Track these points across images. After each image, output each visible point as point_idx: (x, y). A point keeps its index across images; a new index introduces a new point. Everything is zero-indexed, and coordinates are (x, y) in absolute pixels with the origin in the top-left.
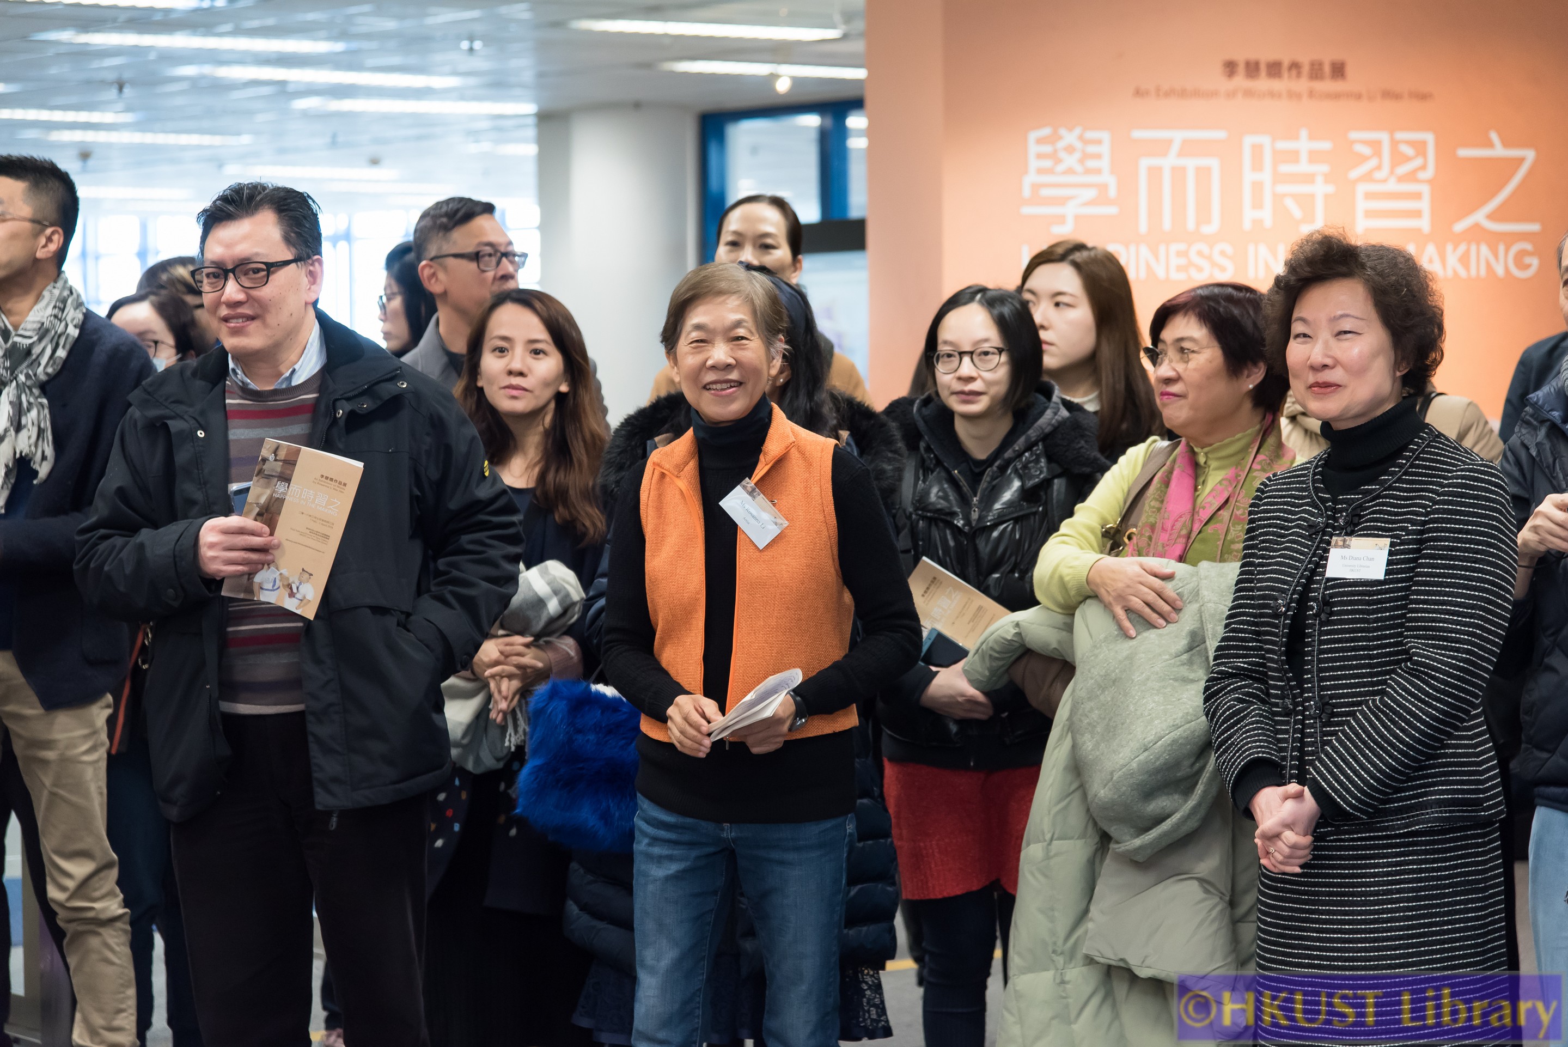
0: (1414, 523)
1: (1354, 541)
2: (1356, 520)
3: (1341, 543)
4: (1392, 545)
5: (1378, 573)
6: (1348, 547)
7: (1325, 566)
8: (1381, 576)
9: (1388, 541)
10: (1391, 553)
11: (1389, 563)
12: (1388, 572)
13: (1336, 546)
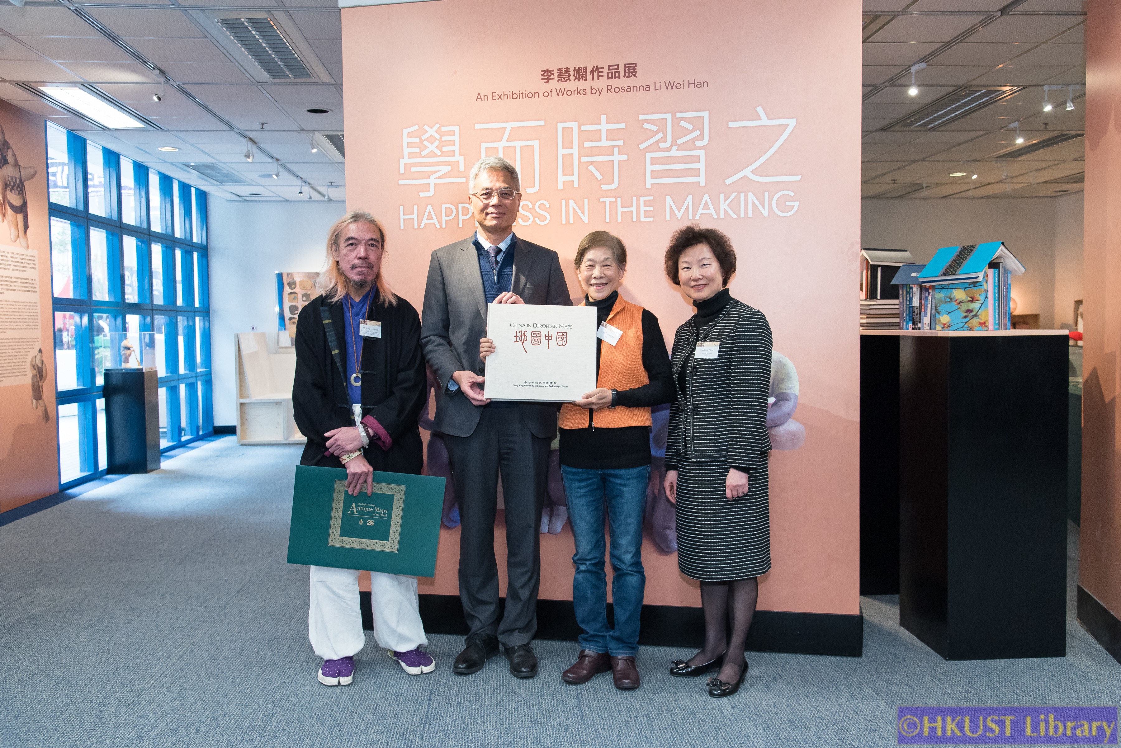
0: (729, 336)
1: (706, 343)
2: (706, 336)
3: (700, 345)
4: (721, 345)
5: (715, 356)
6: (703, 346)
7: (694, 354)
8: (716, 357)
9: (719, 343)
10: (720, 348)
11: (719, 352)
12: (719, 356)
13: (698, 346)
